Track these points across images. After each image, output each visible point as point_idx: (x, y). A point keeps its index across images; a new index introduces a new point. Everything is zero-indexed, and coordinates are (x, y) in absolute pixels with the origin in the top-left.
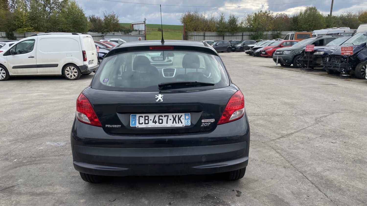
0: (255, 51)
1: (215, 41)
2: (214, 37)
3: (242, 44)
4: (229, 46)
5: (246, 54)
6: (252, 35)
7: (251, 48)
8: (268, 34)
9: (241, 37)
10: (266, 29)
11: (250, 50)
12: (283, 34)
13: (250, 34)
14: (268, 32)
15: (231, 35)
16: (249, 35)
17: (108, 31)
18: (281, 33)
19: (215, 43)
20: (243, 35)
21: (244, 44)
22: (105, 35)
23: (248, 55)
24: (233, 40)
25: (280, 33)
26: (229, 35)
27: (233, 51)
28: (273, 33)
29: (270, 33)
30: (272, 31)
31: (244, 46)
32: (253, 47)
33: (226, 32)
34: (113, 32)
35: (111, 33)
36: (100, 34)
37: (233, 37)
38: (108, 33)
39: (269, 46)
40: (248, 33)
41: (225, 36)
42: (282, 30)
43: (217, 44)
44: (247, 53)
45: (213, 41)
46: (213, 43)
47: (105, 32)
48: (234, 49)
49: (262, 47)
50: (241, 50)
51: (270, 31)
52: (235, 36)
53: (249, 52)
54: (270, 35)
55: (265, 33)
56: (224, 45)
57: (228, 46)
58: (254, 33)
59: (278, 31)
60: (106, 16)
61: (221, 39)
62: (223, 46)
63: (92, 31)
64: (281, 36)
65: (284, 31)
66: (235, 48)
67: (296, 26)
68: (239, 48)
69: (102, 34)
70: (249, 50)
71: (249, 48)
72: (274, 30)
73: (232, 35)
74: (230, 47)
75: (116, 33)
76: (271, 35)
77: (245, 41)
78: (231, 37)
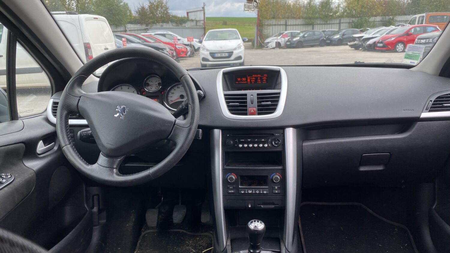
0: (366, 43)
1: (302, 32)
2: (299, 26)
3: (341, 35)
4: (322, 38)
5: (350, 48)
6: (353, 22)
7: (357, 39)
8: (375, 20)
9: (338, 25)
10: (373, 13)
11: (356, 42)
12: (397, 20)
13: (351, 21)
14: (376, 18)
15: (323, 23)
16: (349, 23)
17: (154, 23)
18: (395, 18)
19: (302, 35)
20: (340, 23)
21: (343, 35)
22: (150, 28)
23: (353, 49)
24: (327, 30)
25: (393, 19)
26: (321, 23)
27: (328, 45)
28: (383, 18)
29: (378, 19)
30: (381, 16)
31: (345, 37)
32: (362, 37)
33: (317, 18)
34: (161, 24)
35: (158, 25)
36: (144, 27)
37: (326, 26)
38: (154, 25)
39: (386, 34)
40: (347, 20)
41: (315, 24)
42: (396, 15)
43: (306, 36)
44: (351, 46)
45: (299, 32)
46: (299, 34)
47: (149, 23)
48: (329, 41)
49: (377, 37)
50: (340, 42)
51: (379, 16)
52: (329, 24)
53: (355, 44)
54: (379, 21)
55: (372, 19)
56: (315, 37)
57: (320, 38)
58: (357, 19)
59: (391, 16)
60: (151, 2)
61: (309, 28)
62: (313, 39)
63: (133, 22)
64: (394, 22)
65: (399, 15)
66: (331, 41)
67: (416, 8)
68: (337, 40)
69: (146, 26)
70: (354, 41)
71: (354, 39)
72: (384, 15)
73: (326, 23)
74: (323, 40)
75: (165, 25)
76: (381, 21)
77: (344, 31)
78: (323, 26)
